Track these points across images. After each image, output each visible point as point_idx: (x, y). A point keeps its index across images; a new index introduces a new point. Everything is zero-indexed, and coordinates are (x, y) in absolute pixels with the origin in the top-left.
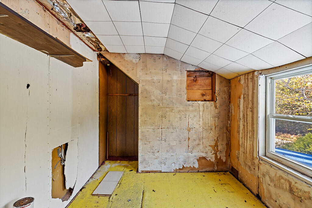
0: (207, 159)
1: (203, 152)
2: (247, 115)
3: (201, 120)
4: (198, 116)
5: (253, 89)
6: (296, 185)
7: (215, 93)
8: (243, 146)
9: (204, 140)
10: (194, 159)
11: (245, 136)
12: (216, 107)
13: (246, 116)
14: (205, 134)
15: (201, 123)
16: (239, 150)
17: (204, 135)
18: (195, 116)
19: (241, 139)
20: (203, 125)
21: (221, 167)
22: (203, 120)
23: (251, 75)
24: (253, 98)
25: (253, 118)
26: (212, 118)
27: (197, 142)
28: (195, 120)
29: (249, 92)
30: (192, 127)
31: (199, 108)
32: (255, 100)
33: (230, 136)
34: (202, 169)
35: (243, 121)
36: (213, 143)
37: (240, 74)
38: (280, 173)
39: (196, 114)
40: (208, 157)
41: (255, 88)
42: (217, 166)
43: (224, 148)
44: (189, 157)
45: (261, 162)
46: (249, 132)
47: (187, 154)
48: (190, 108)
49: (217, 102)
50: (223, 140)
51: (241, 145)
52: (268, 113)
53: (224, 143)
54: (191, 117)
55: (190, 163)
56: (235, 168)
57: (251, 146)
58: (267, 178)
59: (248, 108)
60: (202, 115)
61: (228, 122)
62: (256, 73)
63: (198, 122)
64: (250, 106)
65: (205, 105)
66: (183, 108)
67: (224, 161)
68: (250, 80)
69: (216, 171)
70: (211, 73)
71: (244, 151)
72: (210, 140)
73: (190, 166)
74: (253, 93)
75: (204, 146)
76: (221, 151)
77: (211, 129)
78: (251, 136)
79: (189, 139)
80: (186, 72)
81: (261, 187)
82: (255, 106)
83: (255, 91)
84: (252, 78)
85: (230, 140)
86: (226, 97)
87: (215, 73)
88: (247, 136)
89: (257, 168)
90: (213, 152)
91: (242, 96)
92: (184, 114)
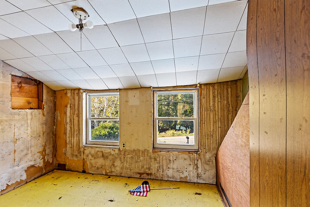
0: (36, 166)
1: (31, 161)
2: (74, 119)
3: (29, 128)
4: (26, 125)
5: (79, 101)
6: (105, 151)
7: (42, 101)
8: (70, 143)
9: (32, 149)
10: (22, 171)
11: (72, 135)
12: (44, 115)
13: (72, 120)
14: (33, 142)
15: (29, 132)
16: (66, 147)
17: (33, 144)
18: (22, 125)
19: (68, 139)
20: (31, 133)
21: (48, 169)
22: (31, 128)
23: (77, 91)
24: (78, 107)
25: (79, 121)
26: (40, 126)
27: (25, 152)
28: (22, 129)
29: (75, 103)
30: (18, 137)
31: (27, 116)
32: (80, 109)
33: (56, 139)
34: (30, 179)
35: (70, 125)
36: (41, 149)
37: (67, 88)
38: (97, 149)
39: (23, 123)
40: (36, 163)
41: (81, 101)
42: (45, 169)
43: (51, 151)
44: (15, 172)
45: (85, 148)
46: (75, 131)
47: (12, 169)
48: (16, 117)
49: (44, 110)
50: (50, 144)
51: (68, 143)
52: (88, 117)
53: (51, 146)
54: (18, 126)
55: (17, 177)
56: (62, 163)
57: (78, 140)
58: (90, 156)
59: (75, 114)
60: (30, 124)
61: (54, 128)
62: (82, 91)
63: (26, 131)
64: (76, 112)
65: (33, 113)
66: (6, 117)
67: (51, 162)
68: (76, 95)
69: (45, 174)
70: (38, 82)
71: (71, 146)
72: (38, 147)
73: (17, 181)
74: (79, 104)
75: (33, 154)
76: (49, 154)
77: (40, 136)
78: (77, 134)
79: (15, 151)
80: (11, 76)
81: (86, 165)
82: (80, 113)
83: (80, 103)
84: (78, 94)
85: (56, 143)
86: (52, 106)
87: (43, 83)
88: (74, 134)
89: (82, 154)
90: (41, 157)
91: (69, 106)
92: (8, 124)
